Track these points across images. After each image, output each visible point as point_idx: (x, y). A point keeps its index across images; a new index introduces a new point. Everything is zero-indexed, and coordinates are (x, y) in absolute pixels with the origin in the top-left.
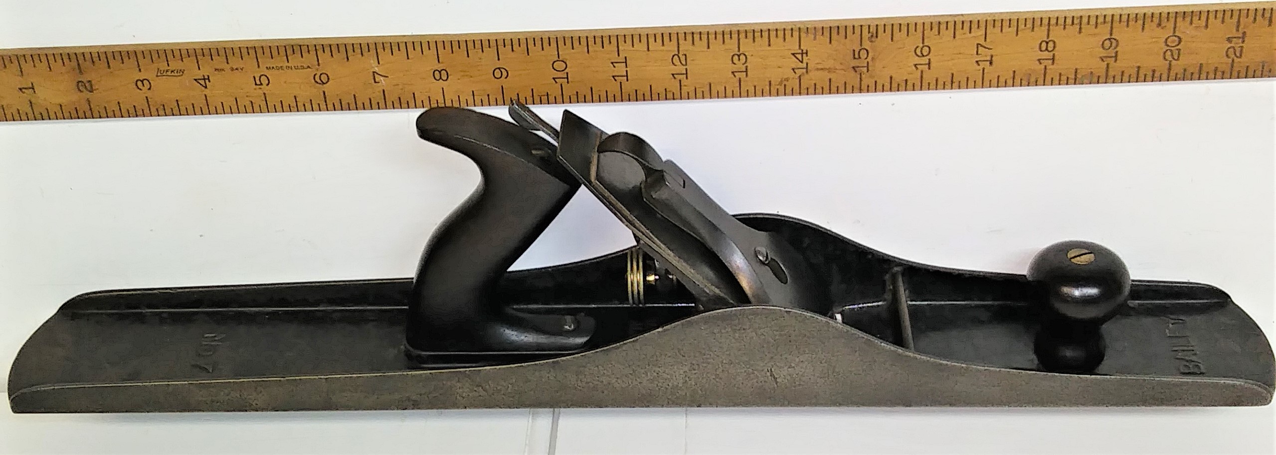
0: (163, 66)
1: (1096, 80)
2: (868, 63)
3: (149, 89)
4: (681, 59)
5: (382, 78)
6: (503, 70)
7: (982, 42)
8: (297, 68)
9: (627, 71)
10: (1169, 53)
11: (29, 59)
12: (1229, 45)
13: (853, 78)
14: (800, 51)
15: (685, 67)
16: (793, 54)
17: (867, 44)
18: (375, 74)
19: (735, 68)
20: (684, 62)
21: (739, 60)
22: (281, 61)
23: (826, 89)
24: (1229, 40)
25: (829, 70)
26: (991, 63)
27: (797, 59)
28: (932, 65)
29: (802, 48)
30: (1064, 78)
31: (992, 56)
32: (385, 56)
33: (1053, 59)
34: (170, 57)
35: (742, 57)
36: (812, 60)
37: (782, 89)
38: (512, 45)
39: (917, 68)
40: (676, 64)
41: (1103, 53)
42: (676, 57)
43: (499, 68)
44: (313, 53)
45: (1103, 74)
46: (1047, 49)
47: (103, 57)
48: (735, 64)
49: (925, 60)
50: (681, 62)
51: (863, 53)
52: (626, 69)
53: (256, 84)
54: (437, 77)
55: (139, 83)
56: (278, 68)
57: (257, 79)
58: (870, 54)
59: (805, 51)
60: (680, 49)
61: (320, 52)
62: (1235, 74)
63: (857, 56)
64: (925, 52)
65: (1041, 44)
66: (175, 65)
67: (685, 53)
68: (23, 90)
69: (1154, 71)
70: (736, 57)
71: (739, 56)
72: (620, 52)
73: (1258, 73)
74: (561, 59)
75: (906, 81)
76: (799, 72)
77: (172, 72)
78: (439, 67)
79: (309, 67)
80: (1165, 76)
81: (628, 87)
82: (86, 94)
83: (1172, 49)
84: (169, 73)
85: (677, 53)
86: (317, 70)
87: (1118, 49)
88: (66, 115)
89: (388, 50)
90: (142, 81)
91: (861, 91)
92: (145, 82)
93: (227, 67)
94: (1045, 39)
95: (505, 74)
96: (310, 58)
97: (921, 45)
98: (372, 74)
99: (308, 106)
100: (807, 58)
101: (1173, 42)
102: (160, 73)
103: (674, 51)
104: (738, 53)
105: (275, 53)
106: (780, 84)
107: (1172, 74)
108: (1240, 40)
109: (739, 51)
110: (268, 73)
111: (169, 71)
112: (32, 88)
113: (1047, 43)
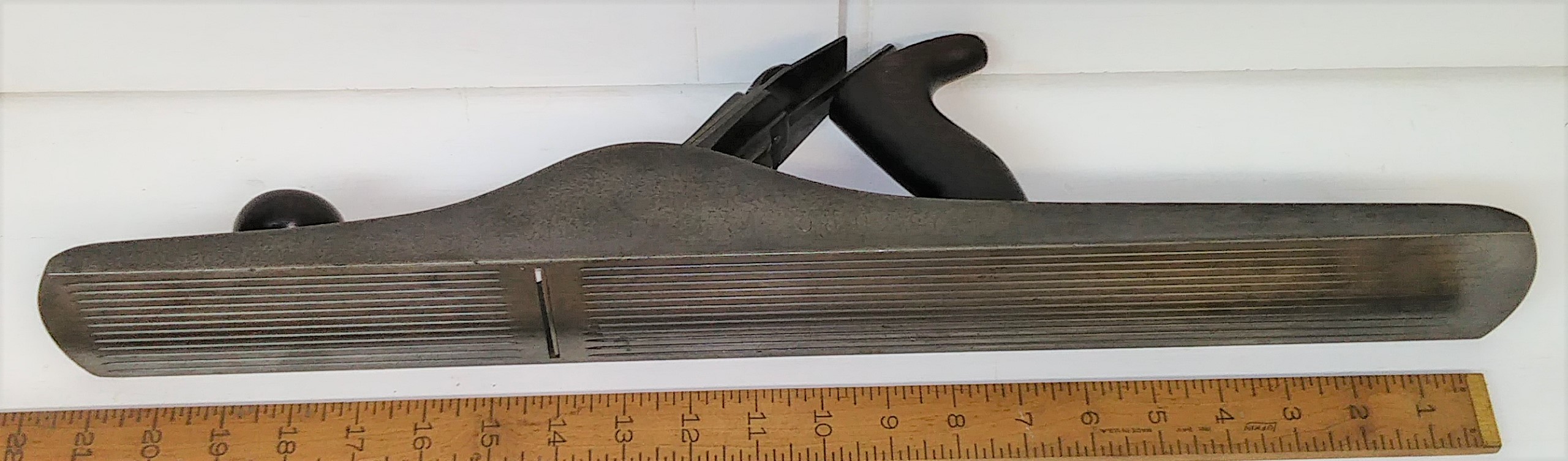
0: (1268, 434)
1: (236, 411)
2: (483, 431)
3: (1285, 409)
4: (688, 437)
5: (1022, 418)
6: (887, 426)
7: (357, 452)
8: (1117, 430)
9: (749, 423)
10: (156, 438)
11: (1421, 443)
12: (89, 447)
13: (499, 413)
14: (557, 444)
15: (685, 428)
16: (564, 441)
17: (483, 451)
18: (1029, 422)
19: (629, 426)
20: (686, 433)
21: (624, 435)
22: (1134, 438)
23: (529, 402)
24: (90, 453)
25: (525, 423)
26: (348, 430)
27: (560, 436)
28: (412, 429)
29: (554, 448)
30: (270, 412)
31: (347, 437)
32: (1017, 442)
33: (281, 433)
34: (1260, 444)
35: (620, 438)
36: (544, 435)
37: (579, 402)
38: (875, 453)
39: (429, 424)
40: (695, 431)
41: (225, 439)
42: (694, 439)
43: (891, 428)
44: (1098, 447)
45: (227, 417)
46: (287, 444)
47: (1336, 445)
48: (629, 431)
49: (420, 433)
50: (689, 434)
51: (487, 441)
52: (750, 426)
53: (1164, 413)
54: (960, 419)
55: (1297, 416)
56: (1139, 430)
57: (1162, 419)
58: (480, 440)
59: (552, 444)
60: (688, 447)
61: (1090, 448)
62: (85, 416)
63: (495, 438)
64: (419, 444)
65: (294, 450)
66: (1256, 436)
67: (683, 444)
68: (1429, 408)
69: (172, 419)
70: (628, 438)
71: (624, 440)
72: (755, 444)
73: (60, 416)
74: (822, 438)
75: (441, 411)
76: (559, 421)
77: (1258, 428)
78: (956, 430)
79: (1104, 431)
80: (161, 413)
81: (748, 405)
82: (1358, 403)
83: (152, 444)
84: (1262, 426)
85: (693, 443)
86: (1094, 428)
87: (210, 444)
88: (1381, 380)
89: (1014, 449)
90: (1294, 418)
91: (492, 400)
92: (1290, 416)
93: (1196, 432)
94: (288, 455)
95: (885, 422)
96: (1102, 441)
97: (423, 449)
98: (1033, 423)
99: (1107, 388)
100: (549, 437)
101: (150, 452)
102: (1272, 426)
103: (696, 446)
104: (625, 442)
105: (1141, 447)
106: (580, 409)
107: (152, 415)
108: (78, 451)
109: (624, 446)
110: (1150, 425)
111: (1261, 428)
112: (1420, 411)
113: (286, 451)
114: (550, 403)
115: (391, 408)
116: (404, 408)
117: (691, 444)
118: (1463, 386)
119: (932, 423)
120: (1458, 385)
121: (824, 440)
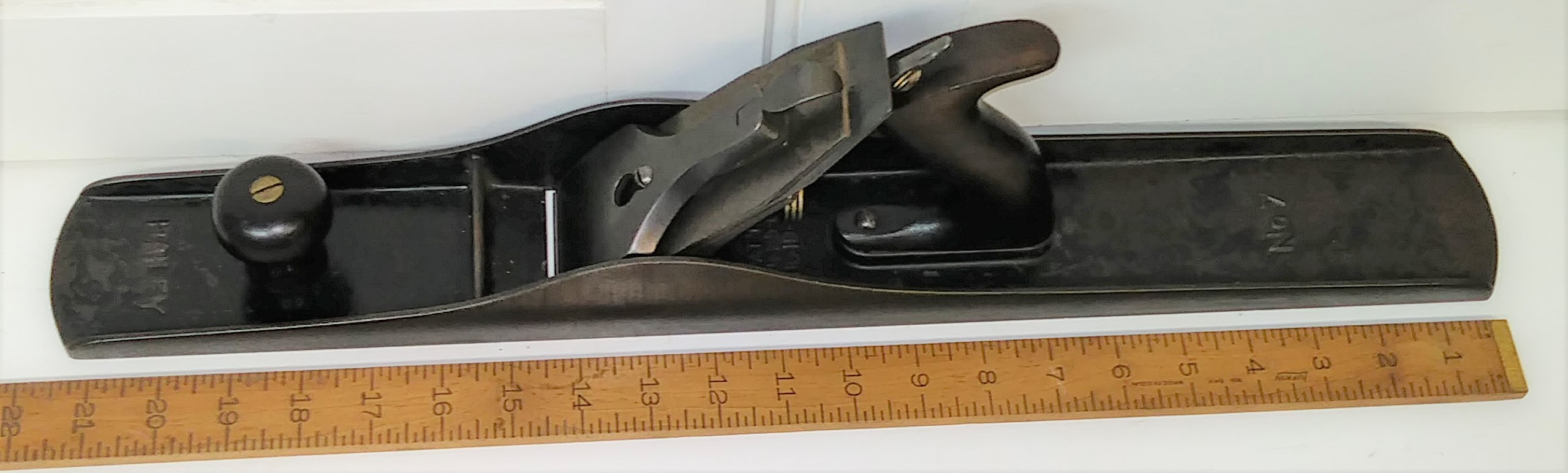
0: (1299, 383)
1: (244, 378)
2: (504, 396)
3: (1316, 358)
4: (716, 398)
5: (1054, 373)
6: (918, 384)
7: (375, 419)
8: (1150, 383)
9: (778, 384)
10: (160, 408)
11: (1450, 391)
12: (91, 418)
13: (520, 378)
14: (582, 408)
15: (712, 389)
16: (589, 405)
17: (506, 416)
18: (1060, 377)
19: (655, 389)
20: (713, 394)
21: (651, 398)
22: (1166, 390)
23: (551, 366)
24: (91, 424)
25: (549, 387)
26: (364, 395)
27: (584, 399)
28: (430, 394)
29: (580, 412)
30: (279, 380)
31: (363, 404)
32: (1050, 398)
33: (293, 401)
34: (1292, 395)
35: (647, 401)
36: (568, 398)
37: (602, 365)
38: (907, 411)
39: (448, 389)
40: (722, 393)
41: (235, 408)
42: (722, 400)
43: (922, 386)
44: (1131, 401)
45: (235, 384)
46: (301, 412)
47: (1367, 393)
48: (656, 394)
49: (439, 399)
50: (717, 395)
51: (510, 405)
52: (778, 387)
53: (1195, 364)
54: (991, 376)
55: (1326, 365)
56: (1171, 383)
57: (1194, 371)
58: (502, 405)
59: (577, 408)
60: (717, 409)
61: (1123, 401)
62: (82, 385)
63: (517, 403)
64: (439, 409)
65: (308, 417)
66: (1286, 386)
67: (713, 405)
68: (1456, 355)
69: (176, 388)
70: (654, 401)
71: (651, 403)
72: (785, 405)
73: (55, 386)
74: (852, 397)
75: (460, 376)
76: (582, 385)
77: (1289, 378)
78: (988, 386)
79: (1136, 385)
80: (164, 382)
81: (776, 366)
82: (1386, 352)
83: (157, 414)
84: (1294, 375)
85: (722, 405)
86: (1125, 381)
87: (219, 413)
88: (1408, 328)
89: (1046, 404)
90: (1323, 367)
91: (512, 364)
92: (1319, 366)
93: (1227, 383)
94: (303, 423)
95: (915, 379)
96: (1134, 394)
97: (444, 415)
98: (1065, 378)
99: (1136, 341)
100: (573, 401)
101: (157, 421)
102: (1303, 375)
103: (725, 407)
104: (652, 405)
105: (1173, 399)
106: (603, 371)
107: (155, 385)
108: (78, 424)
109: (651, 408)
110: (1182, 377)
111: (1292, 378)
112: (1447, 358)
113: (300, 419)
114: (572, 366)
115: (407, 373)
116: (421, 374)
117: (720, 407)
118: (1487, 332)
119: (963, 379)
120: (1483, 332)
121: (855, 400)
